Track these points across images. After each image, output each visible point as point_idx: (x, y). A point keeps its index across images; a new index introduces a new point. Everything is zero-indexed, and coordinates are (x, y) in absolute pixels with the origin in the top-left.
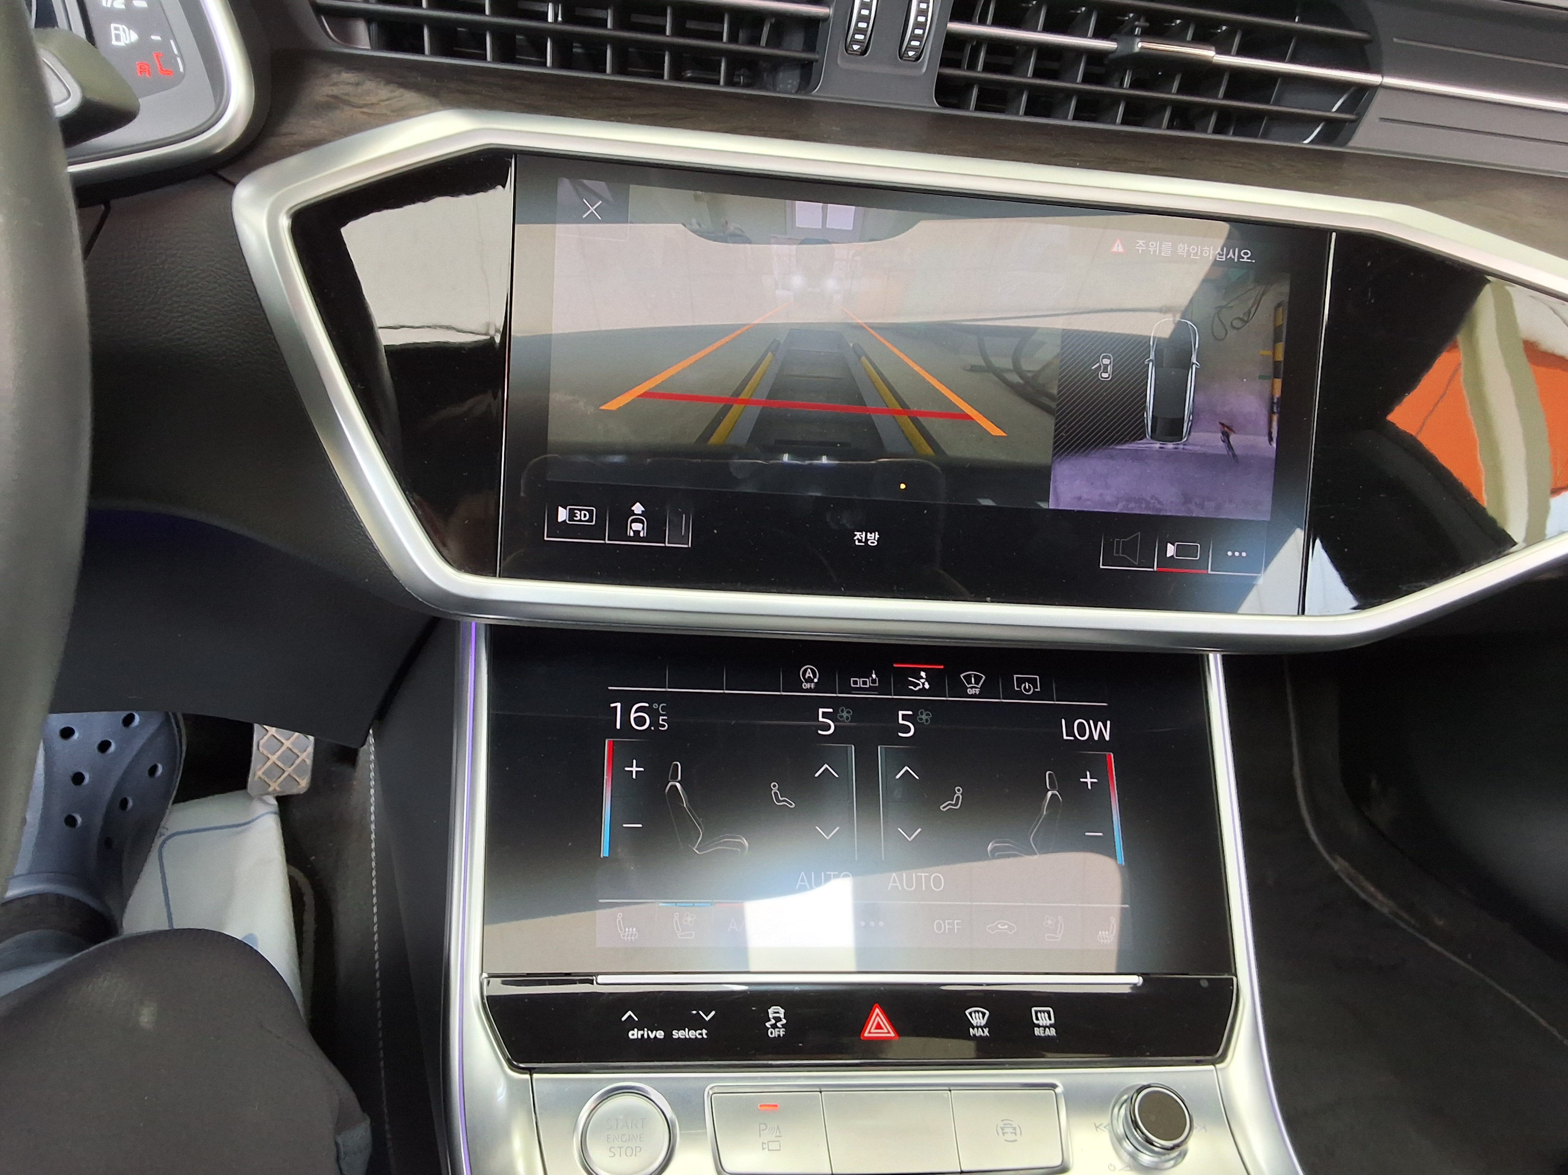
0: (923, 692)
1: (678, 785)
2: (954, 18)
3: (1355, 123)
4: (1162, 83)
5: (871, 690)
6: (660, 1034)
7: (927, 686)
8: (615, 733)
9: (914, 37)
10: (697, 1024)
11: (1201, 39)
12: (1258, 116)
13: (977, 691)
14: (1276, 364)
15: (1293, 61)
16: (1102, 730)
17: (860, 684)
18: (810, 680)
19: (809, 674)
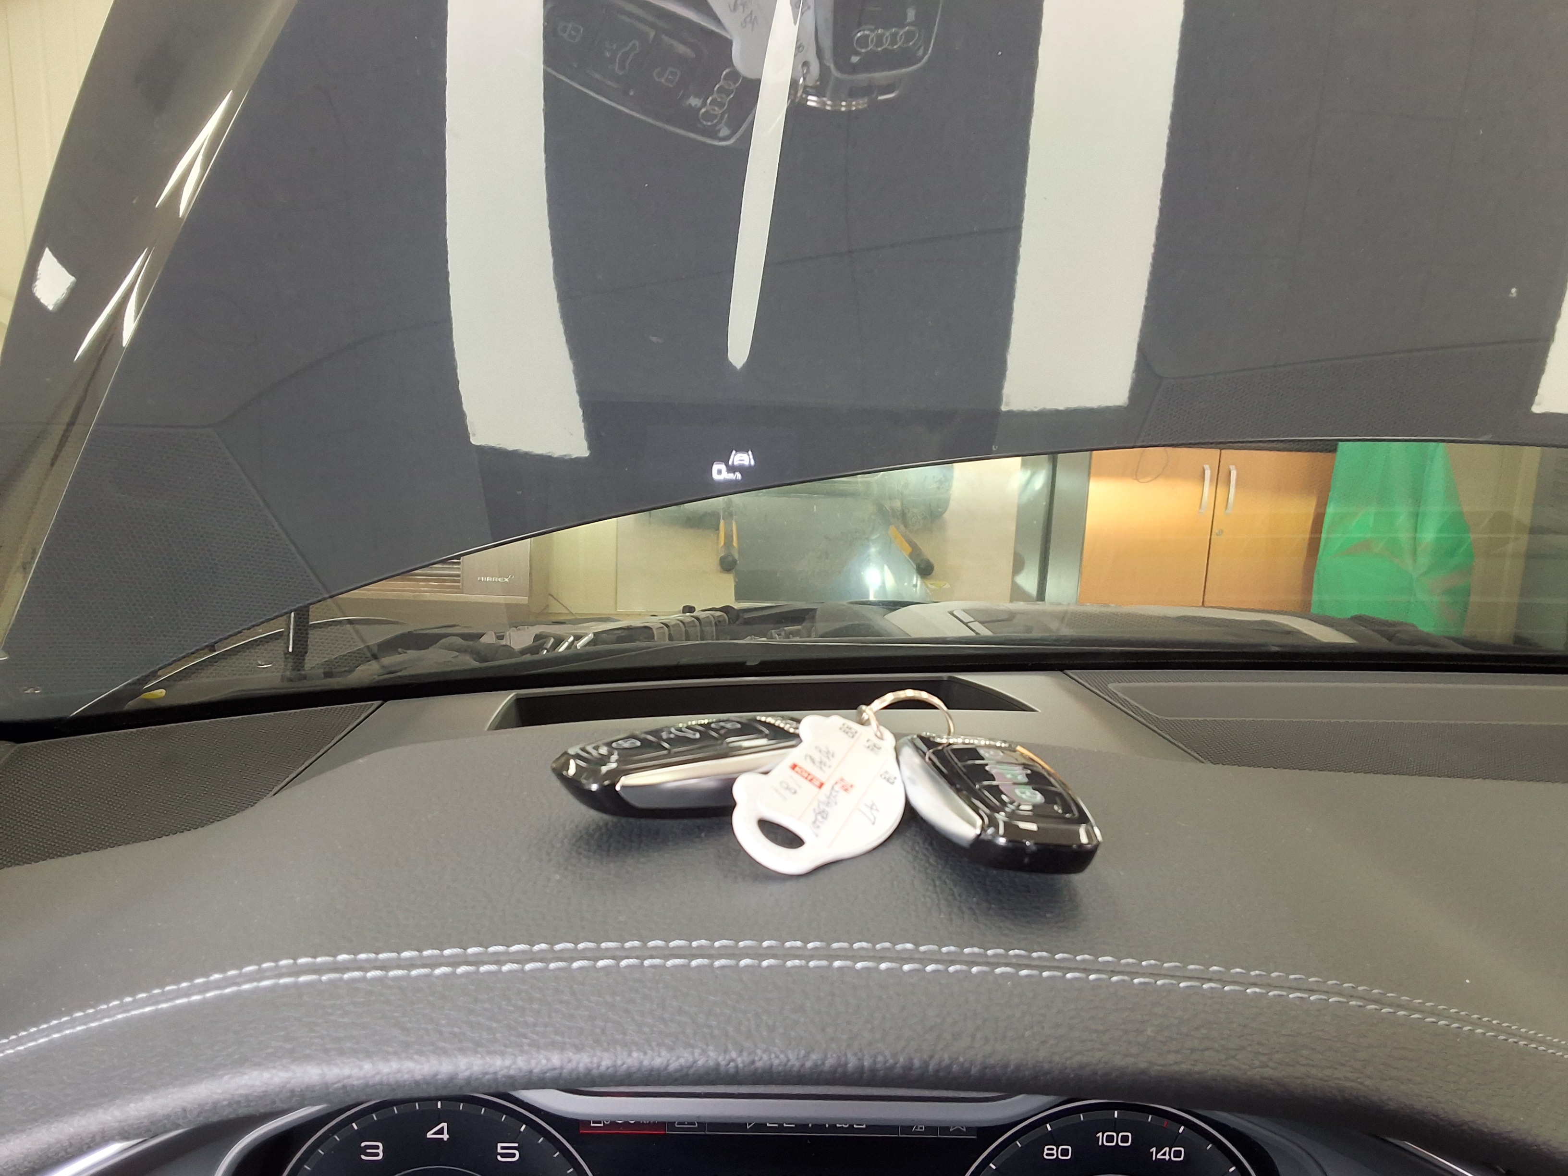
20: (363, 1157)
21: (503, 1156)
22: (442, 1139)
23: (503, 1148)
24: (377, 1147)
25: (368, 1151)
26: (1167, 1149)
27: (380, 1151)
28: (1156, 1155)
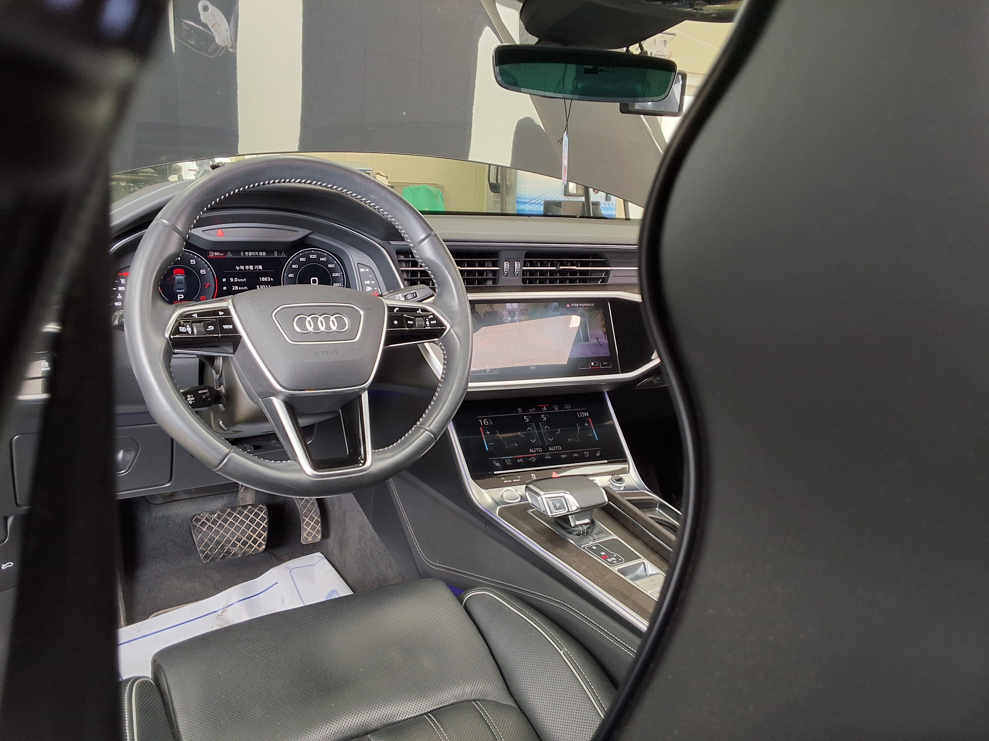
0: (545, 411)
1: (499, 435)
2: (524, 266)
3: (608, 278)
4: (566, 275)
5: (534, 411)
6: (511, 481)
7: (546, 409)
8: (481, 426)
9: (517, 271)
10: (518, 479)
11: (571, 265)
12: (587, 279)
13: (557, 409)
14: (604, 325)
15: (592, 267)
16: (586, 414)
17: (531, 411)
18: (520, 411)
19: (520, 410)
21: (192, 263)
22: (179, 259)
23: (192, 261)
26: (323, 258)
28: (321, 259)
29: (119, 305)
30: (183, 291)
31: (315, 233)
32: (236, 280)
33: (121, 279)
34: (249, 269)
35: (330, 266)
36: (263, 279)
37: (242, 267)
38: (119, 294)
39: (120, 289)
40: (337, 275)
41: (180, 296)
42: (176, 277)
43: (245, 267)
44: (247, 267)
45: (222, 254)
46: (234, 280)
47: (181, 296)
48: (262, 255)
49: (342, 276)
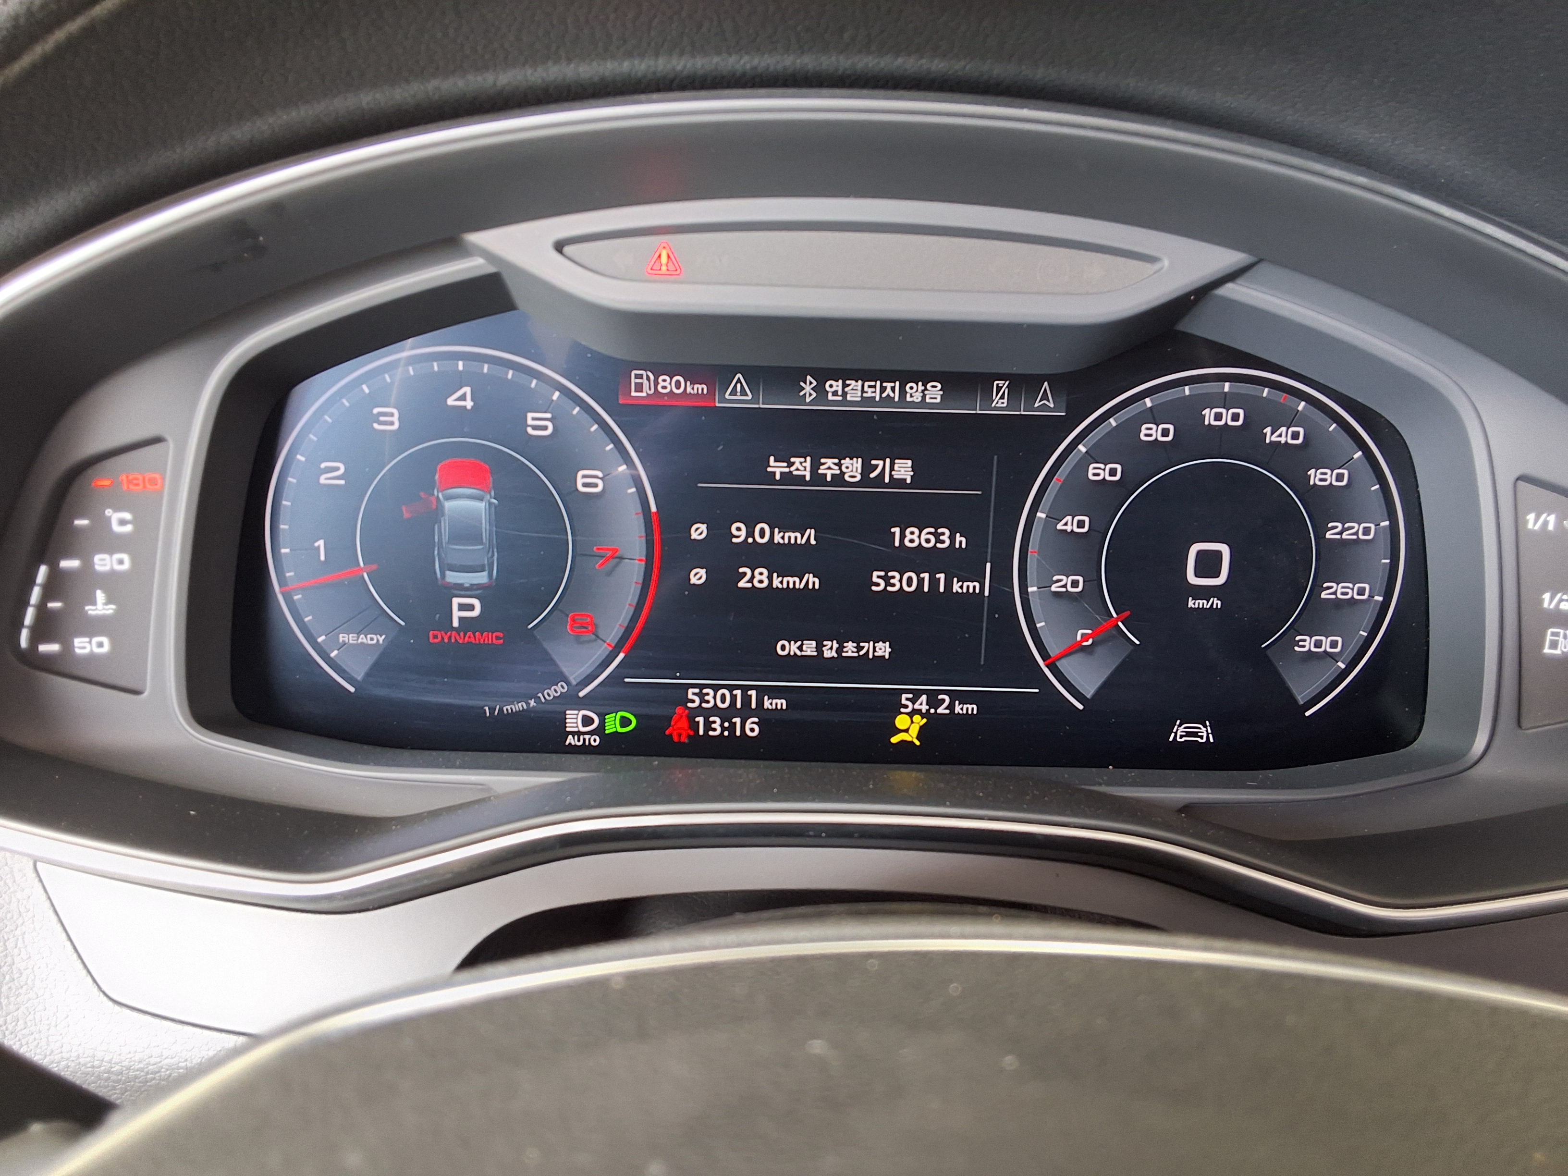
20: (376, 426)
21: (535, 428)
22: (465, 407)
23: (534, 419)
24: (392, 415)
25: (382, 419)
26: (1284, 429)
27: (395, 419)
28: (1270, 437)
29: (97, 650)
30: (481, 578)
31: (1264, 269)
32: (763, 533)
33: (108, 512)
34: (839, 479)
35: (1316, 477)
36: (909, 537)
37: (802, 467)
38: (100, 596)
39: (103, 562)
40: (1354, 530)
41: (462, 607)
42: (448, 505)
43: (815, 466)
44: (829, 467)
45: (701, 388)
46: (751, 534)
47: (471, 608)
48: (917, 398)
49: (1384, 545)
